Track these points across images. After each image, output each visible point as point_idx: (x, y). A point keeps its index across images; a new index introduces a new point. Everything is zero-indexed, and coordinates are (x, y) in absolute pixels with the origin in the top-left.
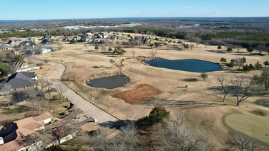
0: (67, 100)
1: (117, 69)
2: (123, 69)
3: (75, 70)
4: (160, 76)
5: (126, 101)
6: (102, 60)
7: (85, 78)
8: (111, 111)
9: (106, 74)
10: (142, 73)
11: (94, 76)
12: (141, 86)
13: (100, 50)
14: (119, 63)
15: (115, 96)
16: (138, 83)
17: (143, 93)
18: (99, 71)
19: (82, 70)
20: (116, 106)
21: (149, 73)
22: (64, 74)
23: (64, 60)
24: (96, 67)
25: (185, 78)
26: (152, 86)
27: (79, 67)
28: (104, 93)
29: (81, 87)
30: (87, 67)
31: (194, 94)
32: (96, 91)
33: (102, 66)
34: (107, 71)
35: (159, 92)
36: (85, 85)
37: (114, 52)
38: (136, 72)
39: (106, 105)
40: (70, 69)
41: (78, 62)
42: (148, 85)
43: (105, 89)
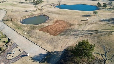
0: (5, 36)
1: (39, 12)
2: (44, 11)
3: (13, 14)
4: (67, 14)
5: (50, 34)
6: (30, 7)
7: (20, 18)
8: (40, 43)
9: (33, 15)
10: (56, 13)
11: (25, 16)
12: (57, 21)
13: (28, 2)
14: (40, 8)
15: (41, 30)
16: (55, 20)
17: (60, 26)
18: (29, 13)
19: (17, 14)
20: (43, 39)
21: (60, 12)
22: (5, 17)
23: (5, 8)
24: (26, 11)
25: (83, 15)
26: (64, 21)
27: (16, 12)
28: (33, 28)
29: (16, 25)
30: (21, 12)
31: (94, 25)
32: (27, 27)
33: (30, 10)
34: (34, 13)
35: (71, 25)
36: (20, 23)
37: (37, 2)
38: (52, 12)
39: (35, 38)
40: (10, 13)
41: (15, 8)
42: (62, 20)
43: (33, 25)
